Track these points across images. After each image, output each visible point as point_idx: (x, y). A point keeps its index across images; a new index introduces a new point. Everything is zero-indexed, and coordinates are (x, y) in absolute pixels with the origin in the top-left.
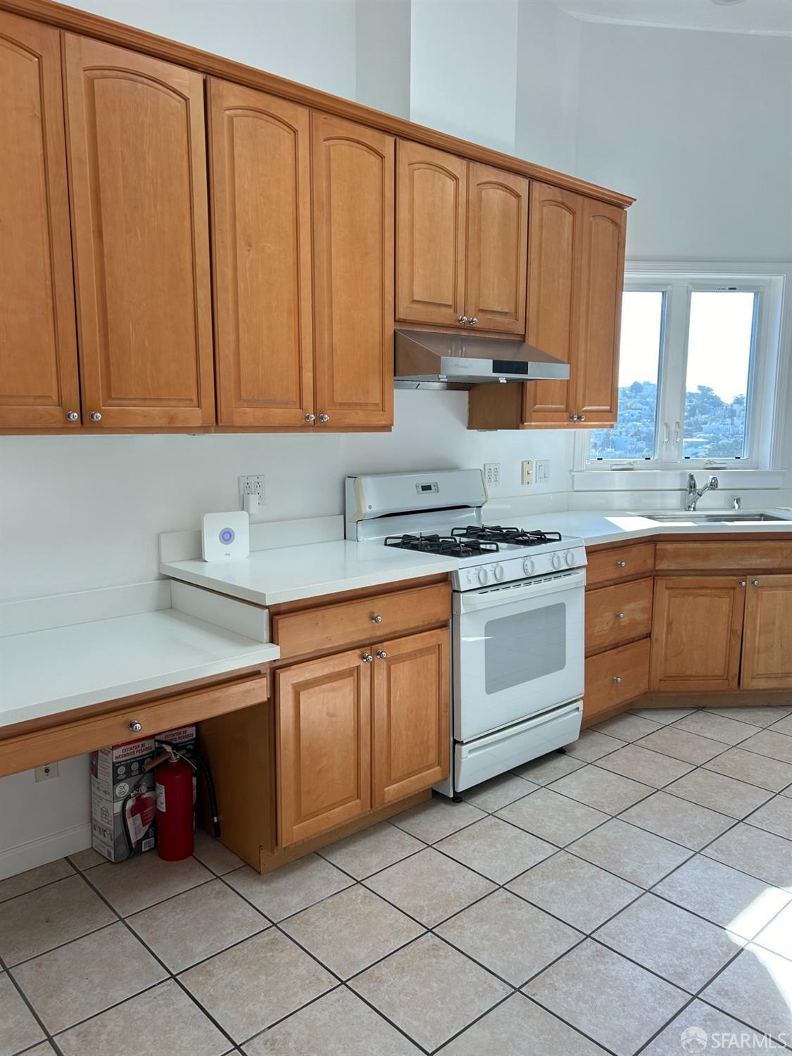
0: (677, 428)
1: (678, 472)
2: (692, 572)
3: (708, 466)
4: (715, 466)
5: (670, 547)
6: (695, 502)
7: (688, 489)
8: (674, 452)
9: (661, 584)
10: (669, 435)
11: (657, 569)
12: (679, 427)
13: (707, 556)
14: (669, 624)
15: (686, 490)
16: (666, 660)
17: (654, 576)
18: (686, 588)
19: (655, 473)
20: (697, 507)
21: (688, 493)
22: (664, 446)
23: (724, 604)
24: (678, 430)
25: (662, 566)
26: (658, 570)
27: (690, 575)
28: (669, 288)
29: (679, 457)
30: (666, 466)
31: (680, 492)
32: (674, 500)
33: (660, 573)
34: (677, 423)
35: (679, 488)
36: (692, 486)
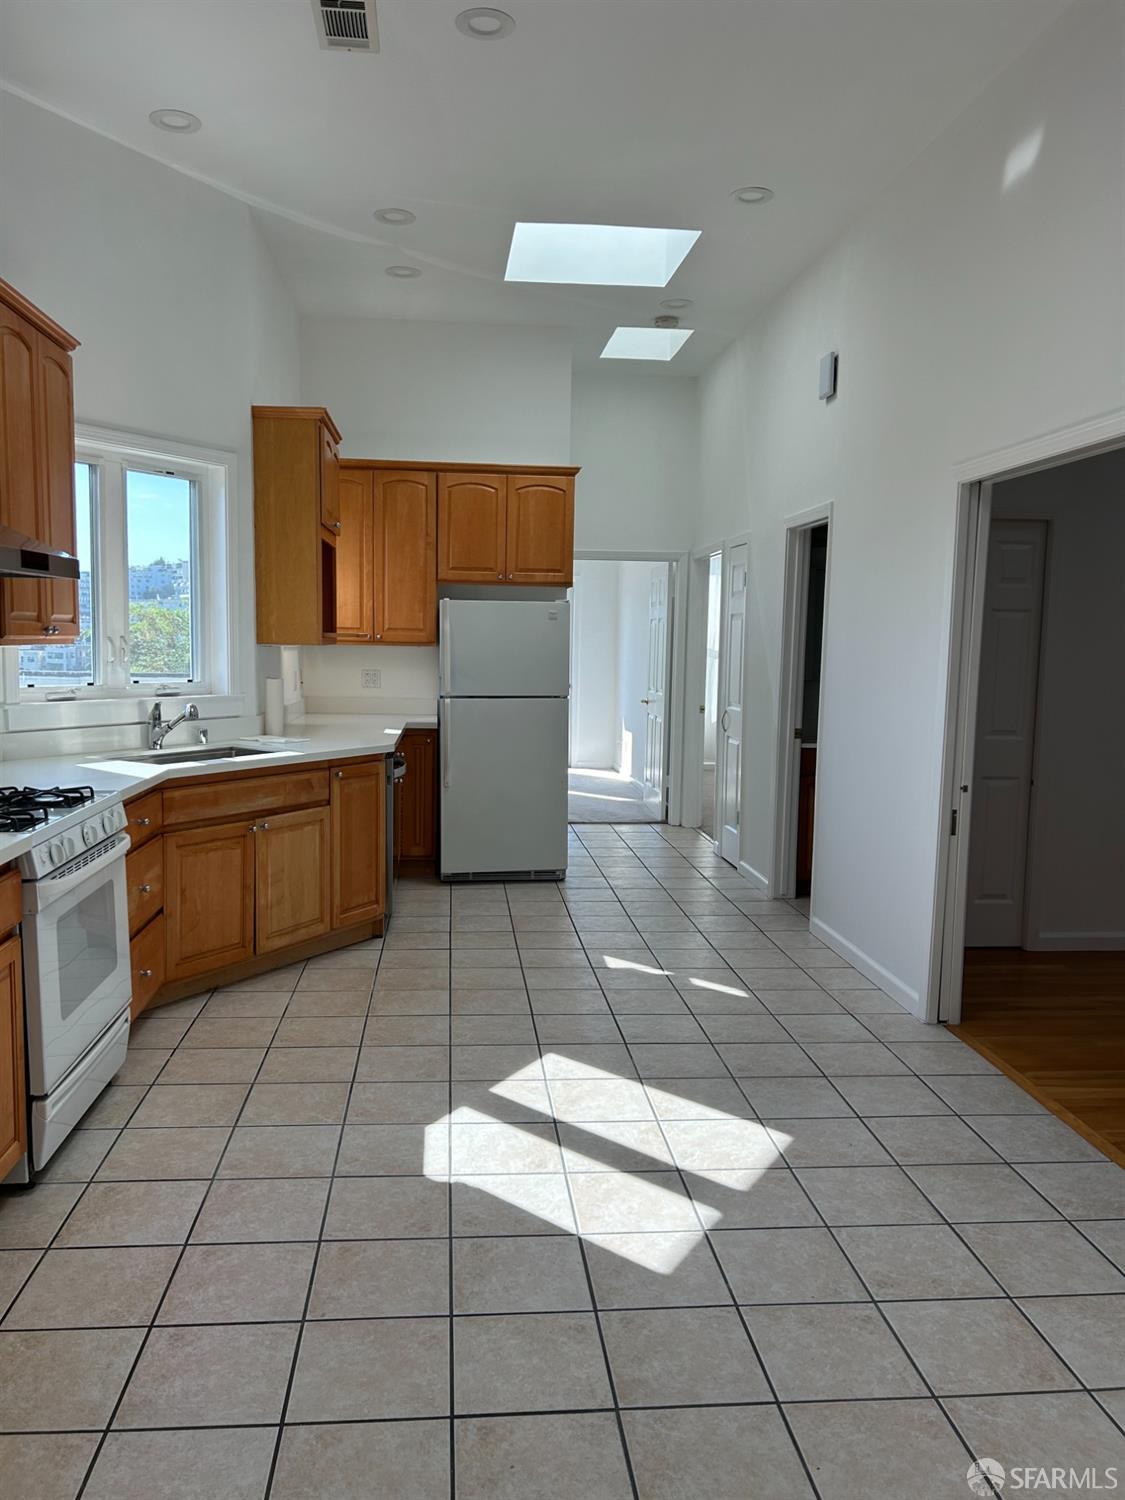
0: (123, 643)
1: (137, 700)
2: (200, 824)
3: (160, 692)
4: (168, 691)
5: (177, 794)
6: (163, 736)
7: (151, 721)
8: (121, 676)
9: (172, 842)
10: (114, 654)
11: (165, 823)
12: (125, 641)
13: (216, 801)
14: (183, 892)
15: (149, 723)
16: (181, 938)
17: (162, 834)
18: (197, 844)
19: (107, 704)
20: (163, 744)
21: (150, 727)
22: (109, 669)
23: (236, 855)
24: (124, 646)
25: (171, 819)
26: (168, 825)
27: (198, 827)
28: (101, 462)
29: (128, 682)
30: (117, 694)
31: (139, 726)
32: (134, 737)
33: (169, 828)
34: (122, 637)
35: (137, 721)
36: (157, 718)
